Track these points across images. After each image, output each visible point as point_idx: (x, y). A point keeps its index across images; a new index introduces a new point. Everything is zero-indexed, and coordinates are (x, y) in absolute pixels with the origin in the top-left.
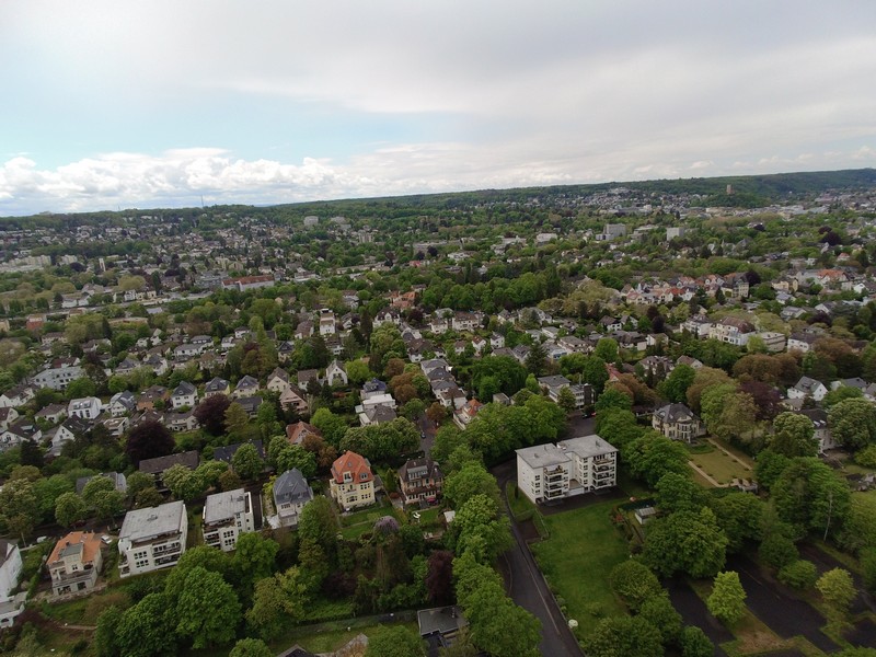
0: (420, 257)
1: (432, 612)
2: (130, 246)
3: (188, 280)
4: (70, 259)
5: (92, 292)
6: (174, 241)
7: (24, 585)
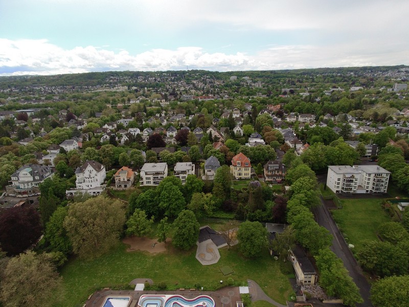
0: (285, 93)
1: (273, 225)
2: (157, 85)
3: (178, 97)
4: (134, 88)
5: (141, 99)
6: (174, 84)
7: (106, 182)
